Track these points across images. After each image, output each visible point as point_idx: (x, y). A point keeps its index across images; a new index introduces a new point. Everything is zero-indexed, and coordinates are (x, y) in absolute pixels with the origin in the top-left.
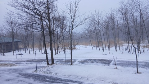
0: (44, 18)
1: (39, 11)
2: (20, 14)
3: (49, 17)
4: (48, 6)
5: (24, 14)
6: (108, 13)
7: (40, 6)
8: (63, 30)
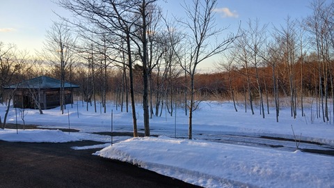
0: (135, 35)
1: (123, 21)
2: (83, 25)
3: (144, 35)
4: (144, 10)
5: (92, 26)
6: (280, 29)
7: (127, 8)
8: (170, 66)
